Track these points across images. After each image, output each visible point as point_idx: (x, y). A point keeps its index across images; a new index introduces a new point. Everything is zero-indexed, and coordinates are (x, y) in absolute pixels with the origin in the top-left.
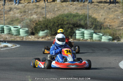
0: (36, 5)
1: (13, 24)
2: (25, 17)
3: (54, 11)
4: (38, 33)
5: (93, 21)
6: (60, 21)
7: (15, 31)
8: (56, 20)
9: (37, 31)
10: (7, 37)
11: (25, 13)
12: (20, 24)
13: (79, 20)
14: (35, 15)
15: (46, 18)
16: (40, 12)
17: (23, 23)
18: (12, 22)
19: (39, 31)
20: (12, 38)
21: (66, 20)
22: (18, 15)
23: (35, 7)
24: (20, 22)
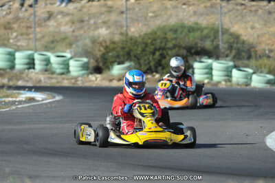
0: (106, 5)
1: (54, 48)
2: (82, 32)
3: (146, 18)
4: (109, 68)
5: (231, 41)
6: (158, 41)
7: (59, 64)
8: (149, 38)
9: (109, 64)
10: (42, 77)
11: (82, 24)
12: (70, 48)
13: (201, 40)
14: (104, 29)
15: (127, 34)
16: (116, 22)
17: (77, 46)
18: (52, 44)
19: (112, 63)
20: (53, 81)
21: (172, 40)
22: (66, 29)
23: (104, 9)
24: (70, 45)
